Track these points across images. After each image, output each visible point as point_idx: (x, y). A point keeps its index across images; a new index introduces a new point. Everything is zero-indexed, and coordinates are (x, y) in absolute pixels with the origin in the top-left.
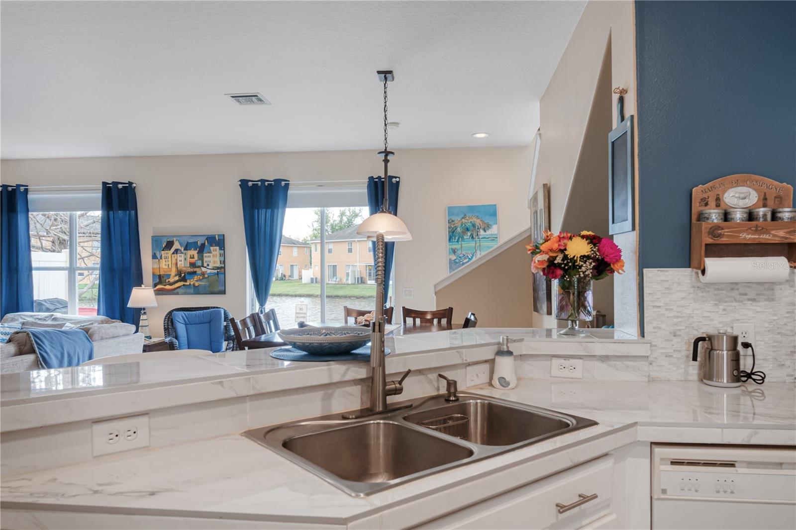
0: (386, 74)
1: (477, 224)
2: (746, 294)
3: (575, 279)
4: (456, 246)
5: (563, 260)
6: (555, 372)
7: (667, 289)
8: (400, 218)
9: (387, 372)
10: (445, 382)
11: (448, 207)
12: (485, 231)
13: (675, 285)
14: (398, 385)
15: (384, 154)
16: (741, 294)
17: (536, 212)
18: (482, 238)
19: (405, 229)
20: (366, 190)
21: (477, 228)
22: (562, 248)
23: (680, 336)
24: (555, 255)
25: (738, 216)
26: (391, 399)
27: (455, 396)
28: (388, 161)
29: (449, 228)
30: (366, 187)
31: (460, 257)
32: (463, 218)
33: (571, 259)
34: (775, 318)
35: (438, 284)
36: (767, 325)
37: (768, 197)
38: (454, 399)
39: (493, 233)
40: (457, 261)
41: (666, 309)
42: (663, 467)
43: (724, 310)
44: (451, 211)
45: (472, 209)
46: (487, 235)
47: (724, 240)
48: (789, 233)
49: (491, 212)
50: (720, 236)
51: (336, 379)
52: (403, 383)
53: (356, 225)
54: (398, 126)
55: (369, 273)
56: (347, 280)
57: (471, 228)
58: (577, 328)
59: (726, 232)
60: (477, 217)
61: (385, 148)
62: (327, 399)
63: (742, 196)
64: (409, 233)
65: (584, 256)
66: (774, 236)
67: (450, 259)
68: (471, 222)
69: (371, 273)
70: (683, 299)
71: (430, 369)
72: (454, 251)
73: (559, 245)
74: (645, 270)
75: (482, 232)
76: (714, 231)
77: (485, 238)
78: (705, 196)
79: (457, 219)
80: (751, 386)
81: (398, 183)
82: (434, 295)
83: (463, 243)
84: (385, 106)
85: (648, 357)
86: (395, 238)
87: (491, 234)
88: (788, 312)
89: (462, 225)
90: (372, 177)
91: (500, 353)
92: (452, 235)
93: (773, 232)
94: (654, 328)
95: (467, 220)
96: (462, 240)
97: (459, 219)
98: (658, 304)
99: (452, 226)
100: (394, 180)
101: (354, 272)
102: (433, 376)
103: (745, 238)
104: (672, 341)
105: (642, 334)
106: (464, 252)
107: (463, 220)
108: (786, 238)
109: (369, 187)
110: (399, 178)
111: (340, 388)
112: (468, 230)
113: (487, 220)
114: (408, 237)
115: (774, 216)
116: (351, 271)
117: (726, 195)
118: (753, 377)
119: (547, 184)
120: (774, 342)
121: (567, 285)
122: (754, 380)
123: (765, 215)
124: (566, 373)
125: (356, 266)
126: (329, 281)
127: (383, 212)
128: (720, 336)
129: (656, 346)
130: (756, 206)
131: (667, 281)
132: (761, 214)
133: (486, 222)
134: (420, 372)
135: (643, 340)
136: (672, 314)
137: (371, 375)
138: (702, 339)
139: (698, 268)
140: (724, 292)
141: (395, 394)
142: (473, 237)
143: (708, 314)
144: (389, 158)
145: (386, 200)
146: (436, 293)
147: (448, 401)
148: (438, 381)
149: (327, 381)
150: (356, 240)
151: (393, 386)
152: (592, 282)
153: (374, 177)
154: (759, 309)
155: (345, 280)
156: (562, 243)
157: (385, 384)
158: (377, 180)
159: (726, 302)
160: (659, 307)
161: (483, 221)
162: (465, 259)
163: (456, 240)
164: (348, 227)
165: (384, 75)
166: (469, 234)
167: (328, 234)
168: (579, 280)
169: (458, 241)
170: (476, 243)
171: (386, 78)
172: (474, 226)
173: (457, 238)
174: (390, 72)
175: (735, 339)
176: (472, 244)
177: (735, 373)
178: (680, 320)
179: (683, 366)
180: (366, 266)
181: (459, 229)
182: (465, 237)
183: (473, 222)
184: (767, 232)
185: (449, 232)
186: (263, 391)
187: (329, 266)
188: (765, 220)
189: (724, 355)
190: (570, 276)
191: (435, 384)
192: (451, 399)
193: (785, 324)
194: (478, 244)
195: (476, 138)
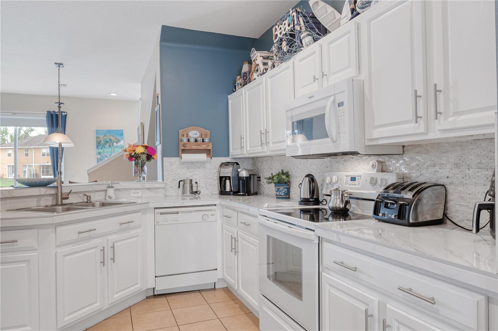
0: (59, 65)
1: (113, 139)
2: (196, 166)
3: (140, 161)
4: (100, 151)
5: (135, 154)
6: (132, 195)
7: (171, 164)
8: (67, 136)
9: (63, 192)
10: (86, 196)
11: (96, 130)
12: (117, 143)
13: (174, 163)
14: (67, 196)
15: (58, 104)
16: (195, 166)
17: (139, 135)
18: (115, 147)
19: (70, 141)
20: (46, 118)
21: (112, 141)
22: (134, 150)
23: (176, 180)
24: (132, 152)
25: (192, 140)
26: (65, 202)
27: (90, 201)
28: (61, 107)
29: (97, 141)
30: (46, 117)
31: (103, 157)
32: (104, 136)
33: (138, 154)
34: (205, 174)
35: (89, 169)
36: (203, 176)
37: (203, 134)
38: (89, 202)
39: (121, 144)
40: (101, 158)
41: (171, 171)
42: (158, 216)
43: (190, 171)
44: (98, 132)
45: (109, 131)
46: (118, 145)
47: (187, 148)
48: (207, 146)
49: (121, 133)
50: (186, 146)
51: (42, 193)
52: (69, 195)
53: (31, 137)
54: (66, 87)
55: (42, 171)
56: (24, 175)
57: (109, 141)
58: (141, 179)
59: (188, 145)
60: (112, 136)
61: (59, 101)
62: (38, 201)
63: (195, 134)
64: (72, 143)
65: (142, 153)
66: (202, 147)
67: (97, 158)
68: (109, 138)
69: (44, 171)
70: (177, 168)
71: (80, 192)
72: (100, 153)
73: (133, 149)
74: (164, 158)
75: (115, 144)
76: (184, 145)
77: (117, 147)
78: (183, 133)
79: (101, 136)
80: (197, 195)
81: (66, 115)
82: (87, 175)
83: (105, 149)
84: (59, 80)
85: (165, 188)
86: (64, 145)
87: (120, 145)
88: (209, 172)
89: (104, 140)
90: (50, 111)
91: (109, 187)
92: (98, 144)
93: (202, 146)
94: (167, 178)
95: (107, 137)
96: (104, 148)
97: (102, 137)
98: (169, 170)
99: (99, 140)
100: (63, 114)
101: (30, 171)
102: (82, 195)
103: (194, 148)
104: (173, 182)
105: (163, 180)
106: (105, 154)
107: (105, 137)
108: (206, 148)
109: (47, 117)
110: (67, 113)
111: (44, 197)
112: (107, 142)
113: (119, 137)
114: (72, 145)
115: (203, 141)
116: (28, 169)
117: (190, 133)
118: (198, 193)
119: (142, 123)
120: (205, 181)
121: (137, 163)
122: (198, 194)
123: (200, 140)
124: (136, 195)
125: (32, 165)
126: (8, 177)
127: (58, 132)
128: (186, 180)
129: (167, 184)
130: (198, 137)
131: (171, 162)
132: (199, 140)
133: (117, 138)
134: (76, 193)
135: (163, 182)
136: (173, 173)
137: (56, 193)
138: (182, 181)
139: (180, 157)
140: (190, 165)
141: (66, 199)
142: (110, 146)
143: (185, 173)
144: (61, 105)
145: (60, 126)
146: (88, 175)
147: (87, 202)
148: (83, 197)
149: (39, 194)
150: (32, 147)
151: (65, 196)
152: (146, 163)
153: (51, 111)
154: (201, 171)
155: (22, 176)
156: (134, 148)
157: (62, 195)
158: (53, 113)
159: (191, 169)
160: (169, 171)
161: (116, 138)
162: (106, 157)
163: (101, 148)
164: (25, 138)
165: (58, 65)
166: (108, 144)
167: (8, 142)
168: (141, 161)
169: (102, 148)
170: (112, 149)
171: (59, 66)
172: (111, 140)
173: (101, 146)
174: (62, 64)
175: (191, 180)
176: (110, 150)
177: (191, 191)
178: (176, 175)
179: (177, 191)
180: (40, 166)
181: (102, 142)
182: (106, 146)
183: (110, 138)
184: (200, 146)
185: (97, 143)
186: (14, 196)
187: (8, 166)
188: (200, 142)
189: (188, 185)
190: (138, 160)
191: (83, 198)
192: (88, 202)
193: (208, 176)
194: (113, 150)
195: (111, 95)
